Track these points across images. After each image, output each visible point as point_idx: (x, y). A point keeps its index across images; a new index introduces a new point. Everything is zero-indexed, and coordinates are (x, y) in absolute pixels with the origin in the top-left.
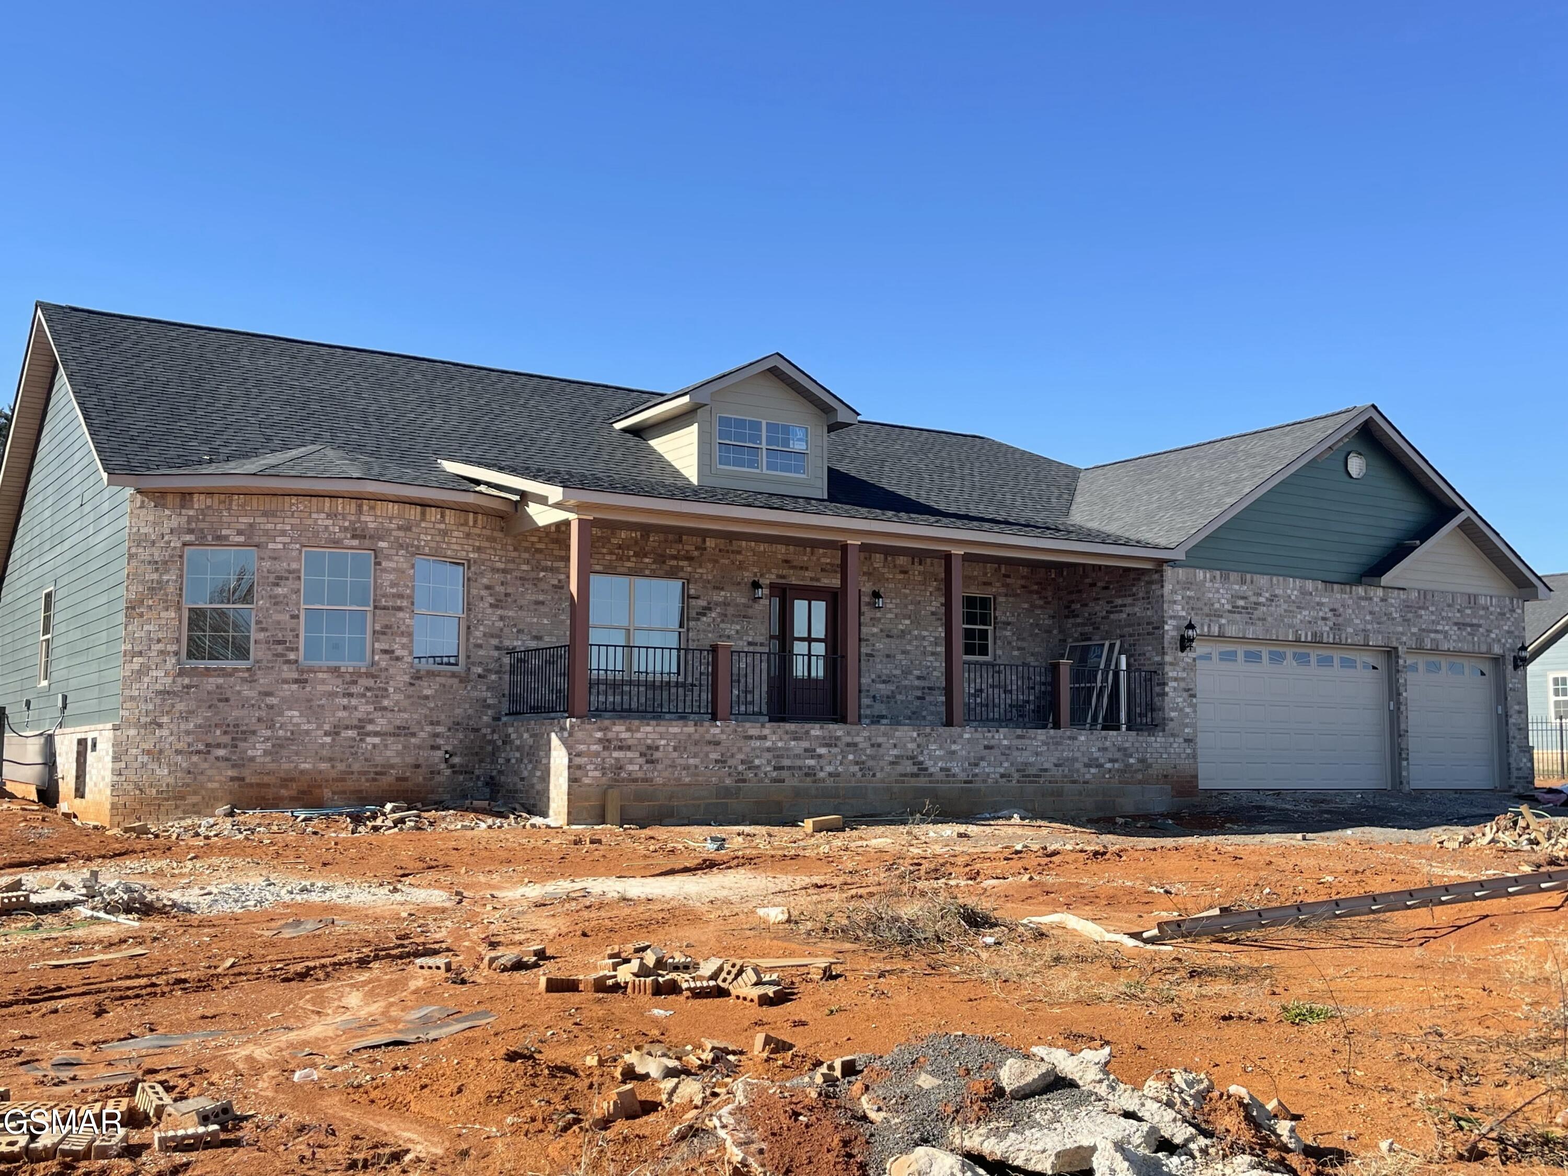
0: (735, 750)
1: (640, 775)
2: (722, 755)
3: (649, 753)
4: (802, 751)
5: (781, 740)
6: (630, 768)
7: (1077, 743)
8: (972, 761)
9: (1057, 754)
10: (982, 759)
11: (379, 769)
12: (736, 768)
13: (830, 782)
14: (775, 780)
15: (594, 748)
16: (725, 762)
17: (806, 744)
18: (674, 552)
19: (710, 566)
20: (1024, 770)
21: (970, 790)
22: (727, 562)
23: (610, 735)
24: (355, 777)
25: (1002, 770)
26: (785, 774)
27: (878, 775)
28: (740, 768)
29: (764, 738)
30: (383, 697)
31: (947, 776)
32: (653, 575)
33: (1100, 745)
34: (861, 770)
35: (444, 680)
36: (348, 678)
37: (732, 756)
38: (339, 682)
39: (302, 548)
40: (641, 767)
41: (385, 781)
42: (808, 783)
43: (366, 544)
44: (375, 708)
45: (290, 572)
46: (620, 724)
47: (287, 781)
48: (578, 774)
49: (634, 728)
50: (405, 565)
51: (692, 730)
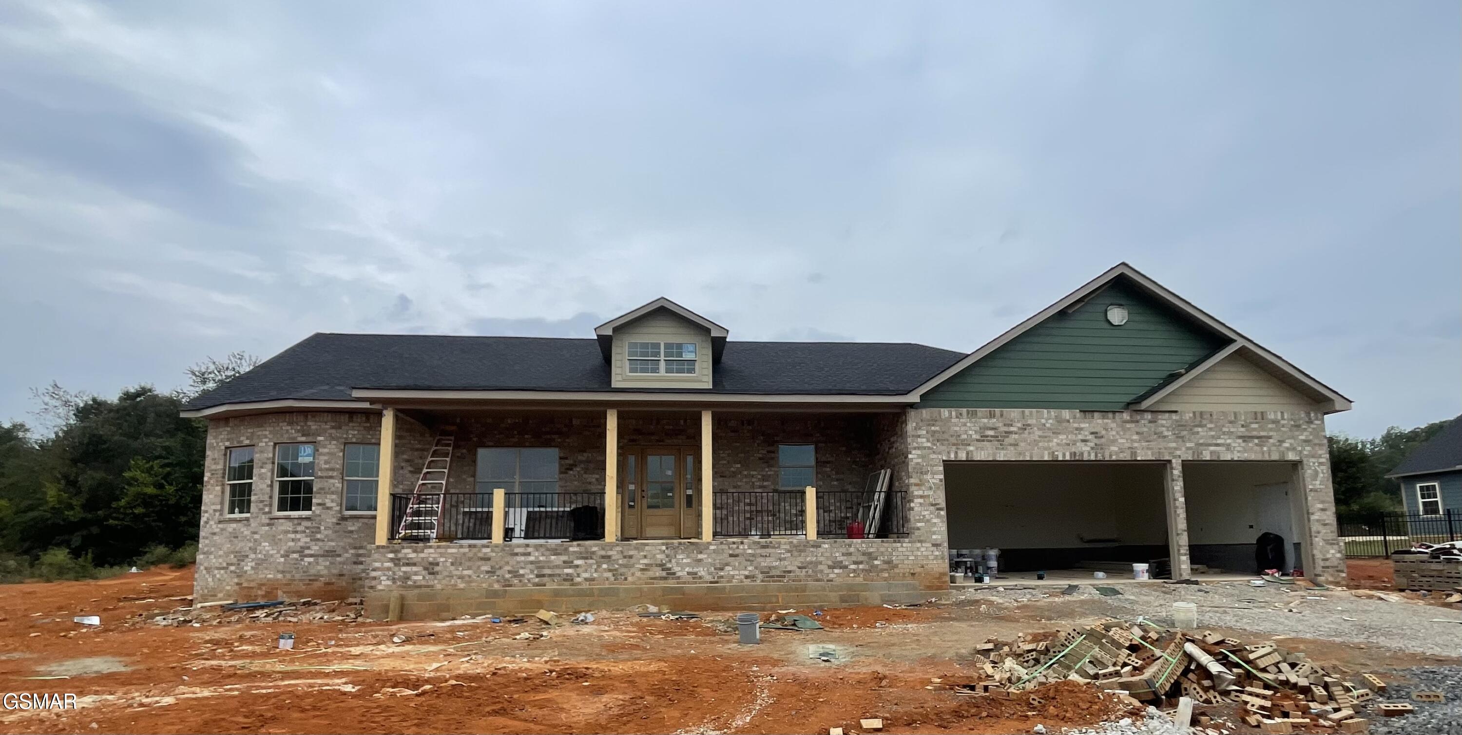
0: (503, 563)
1: (423, 583)
2: (492, 567)
3: (431, 568)
4: (561, 563)
5: (543, 555)
6: (415, 578)
7: (821, 550)
8: (718, 566)
9: (801, 559)
10: (727, 564)
11: (312, 578)
12: (503, 576)
13: (586, 586)
14: (537, 585)
15: (386, 565)
16: (494, 572)
17: (565, 558)
18: (548, 430)
19: (575, 437)
20: (768, 573)
21: (716, 588)
22: (588, 433)
23: (400, 555)
24: (297, 582)
25: (747, 573)
26: (546, 579)
27: (630, 579)
28: (508, 576)
30: (317, 532)
31: (694, 578)
32: (532, 445)
33: (844, 550)
34: (614, 575)
35: (366, 521)
36: (296, 522)
37: (500, 568)
38: (290, 524)
39: (275, 444)
40: (424, 577)
41: (317, 585)
42: (566, 586)
43: (310, 439)
44: (311, 540)
45: (268, 459)
46: (407, 548)
47: (260, 586)
48: (373, 583)
49: (419, 550)
50: (336, 450)
51: (467, 550)
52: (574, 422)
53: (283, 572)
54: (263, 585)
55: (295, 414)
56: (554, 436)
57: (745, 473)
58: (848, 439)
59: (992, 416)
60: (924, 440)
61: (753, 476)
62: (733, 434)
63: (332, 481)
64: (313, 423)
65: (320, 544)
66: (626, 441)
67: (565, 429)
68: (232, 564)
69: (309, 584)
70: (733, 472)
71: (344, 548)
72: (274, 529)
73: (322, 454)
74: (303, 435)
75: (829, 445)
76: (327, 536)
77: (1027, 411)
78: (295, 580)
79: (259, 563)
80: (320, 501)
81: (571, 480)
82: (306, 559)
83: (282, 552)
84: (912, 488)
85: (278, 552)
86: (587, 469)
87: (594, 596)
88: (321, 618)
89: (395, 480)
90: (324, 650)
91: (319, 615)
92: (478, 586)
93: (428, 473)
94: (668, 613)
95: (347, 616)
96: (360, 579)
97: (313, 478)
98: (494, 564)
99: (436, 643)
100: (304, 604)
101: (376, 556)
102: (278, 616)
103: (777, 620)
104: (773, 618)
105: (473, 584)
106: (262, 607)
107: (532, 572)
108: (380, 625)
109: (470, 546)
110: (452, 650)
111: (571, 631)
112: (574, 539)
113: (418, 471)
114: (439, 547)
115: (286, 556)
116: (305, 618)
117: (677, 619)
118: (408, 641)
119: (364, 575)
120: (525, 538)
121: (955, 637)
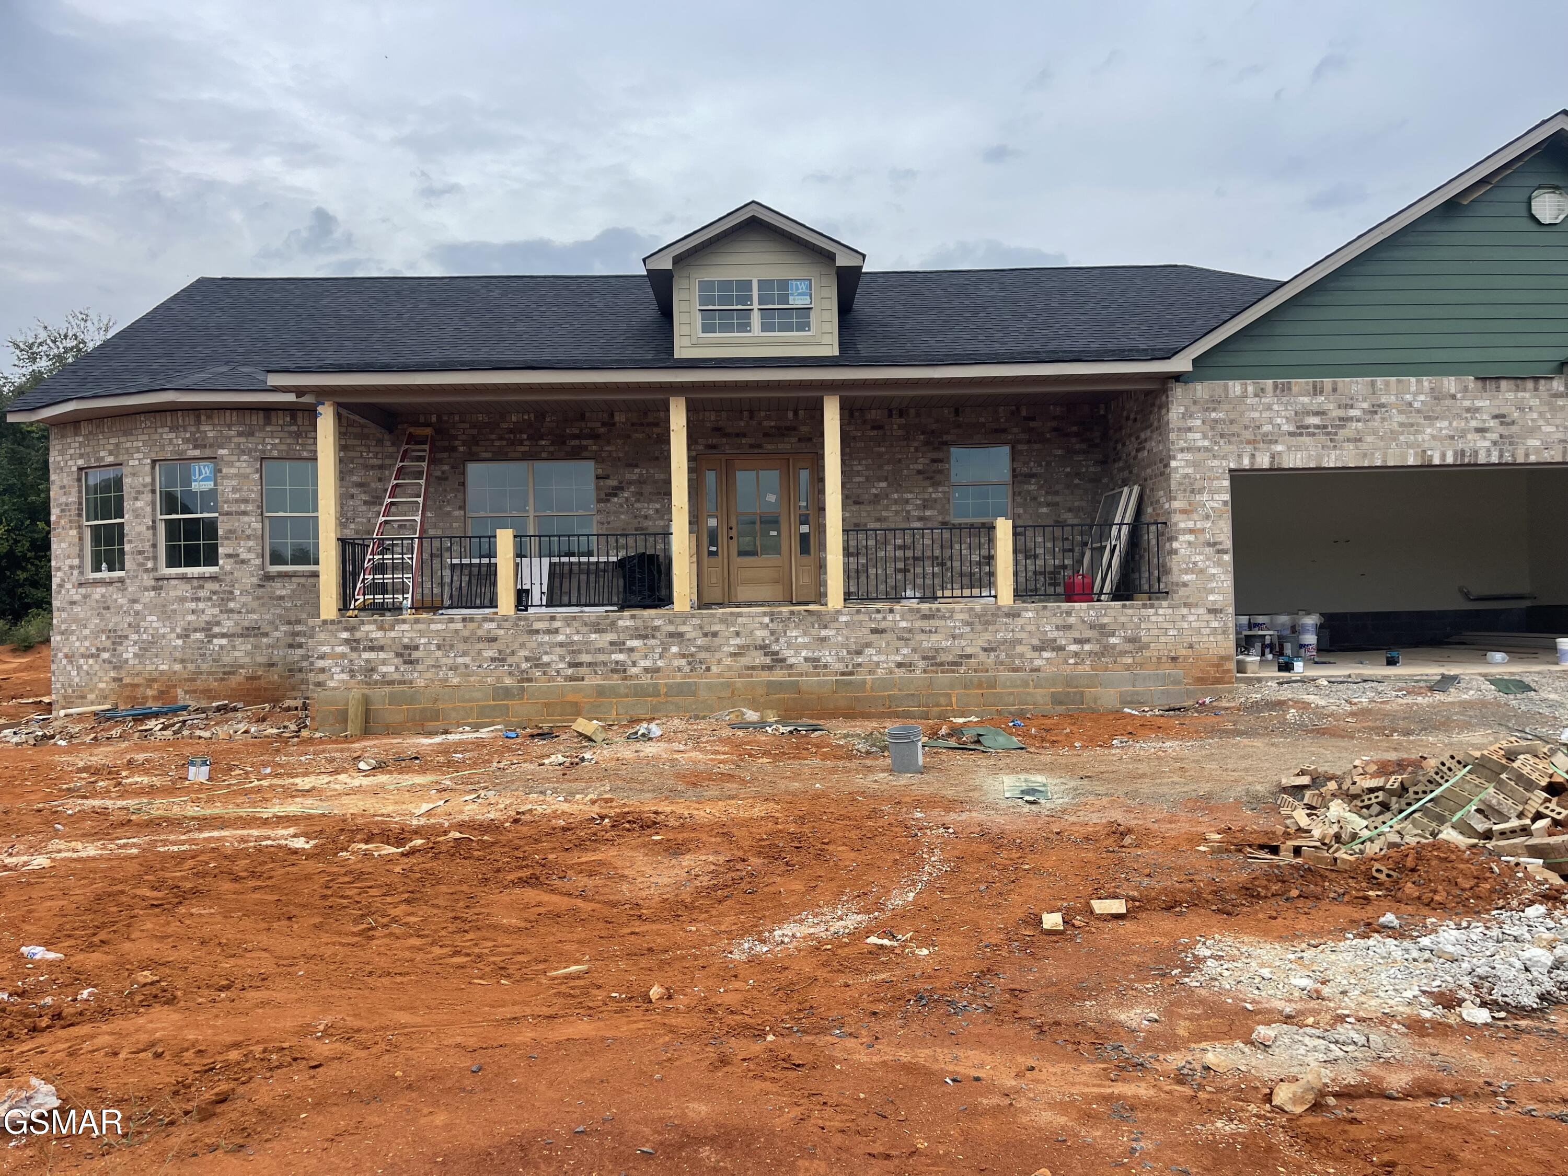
0: (516, 645)
1: (396, 676)
2: (500, 652)
3: (407, 654)
4: (606, 645)
5: (578, 633)
6: (384, 669)
7: (1020, 621)
8: (853, 647)
9: (987, 636)
10: (868, 645)
11: (227, 669)
12: (518, 666)
13: (646, 680)
14: (571, 679)
15: (339, 649)
16: (504, 660)
17: (611, 637)
18: (577, 431)
19: (620, 442)
20: (934, 658)
21: (850, 683)
22: (640, 436)
23: (358, 635)
24: (204, 677)
25: (899, 658)
26: (583, 671)
27: (714, 669)
28: (524, 666)
29: (556, 631)
30: (229, 600)
31: (815, 667)
32: (552, 457)
33: (1059, 621)
34: (689, 663)
35: (303, 580)
36: (195, 583)
37: (513, 653)
38: (188, 587)
39: (154, 462)
40: (397, 668)
41: (234, 680)
42: (616, 680)
43: (208, 453)
44: (221, 611)
45: (145, 486)
46: (369, 623)
47: (151, 681)
48: (321, 677)
49: (387, 626)
50: (248, 471)
51: (460, 626)
52: (617, 418)
53: (183, 661)
54: (155, 680)
55: (180, 413)
56: (584, 442)
57: (896, 496)
58: (1068, 435)
59: (1317, 391)
60: (1198, 436)
61: (907, 501)
62: (873, 433)
63: (246, 519)
64: (210, 428)
65: (236, 616)
66: (701, 447)
67: (603, 430)
68: (104, 650)
69: (222, 679)
70: (876, 495)
71: (271, 623)
72: (163, 595)
73: (226, 477)
74: (195, 447)
75: (1037, 446)
76: (244, 605)
77: (1379, 380)
78: (201, 673)
79: (144, 649)
80: (231, 551)
81: (615, 512)
82: (215, 641)
83: (178, 630)
84: (1176, 518)
85: (173, 630)
86: (641, 494)
87: (659, 695)
88: (246, 732)
89: (342, 515)
90: (256, 783)
91: (242, 727)
92: (480, 681)
93: (392, 504)
94: (776, 722)
95: (285, 727)
96: (300, 670)
97: (216, 515)
98: (503, 647)
99: (423, 770)
100: (218, 709)
101: (322, 636)
102: (181, 727)
103: (949, 735)
104: (944, 731)
105: (472, 679)
106: (156, 715)
107: (562, 658)
108: (336, 742)
109: (464, 620)
110: (448, 783)
111: (627, 752)
112: (622, 608)
113: (376, 500)
114: (417, 621)
115: (185, 636)
116: (222, 731)
117: (791, 732)
118: (380, 767)
119: (304, 664)
120: (547, 606)
121: (1243, 764)
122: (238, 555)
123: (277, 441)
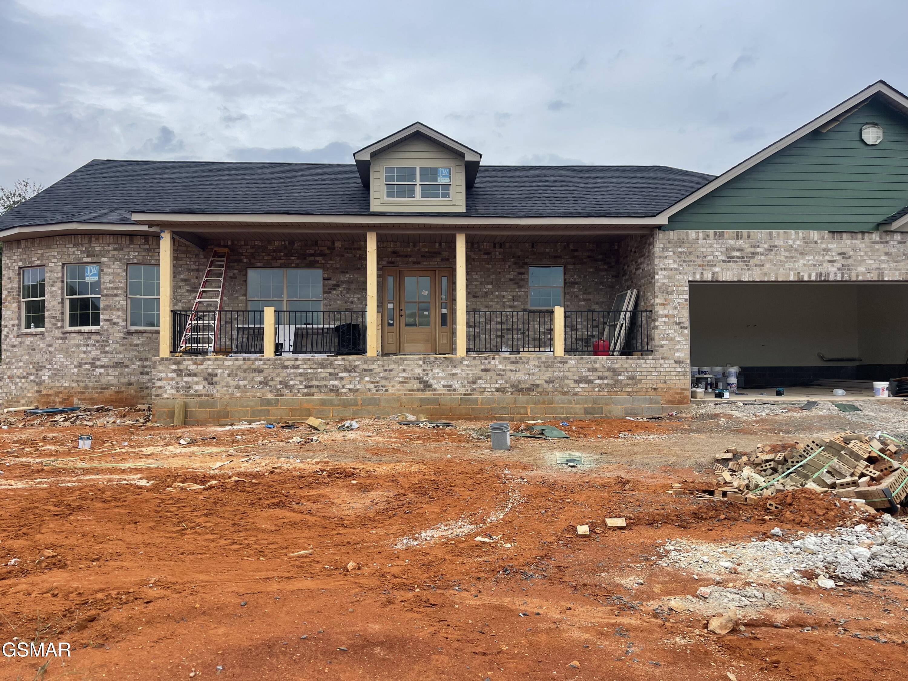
0: (274, 375)
1: (204, 392)
2: (265, 379)
3: (210, 379)
4: (327, 375)
5: (311, 368)
6: (196, 387)
7: (567, 366)
8: (471, 379)
9: (548, 374)
10: (480, 378)
11: (104, 387)
12: (275, 387)
13: (350, 396)
14: (306, 395)
15: (170, 375)
16: (267, 383)
17: (330, 371)
18: (313, 252)
19: (338, 259)
20: (517, 386)
21: (469, 400)
22: (350, 255)
23: (182, 367)
24: (90, 391)
25: (497, 386)
26: (313, 390)
27: (390, 390)
28: (279, 387)
29: (298, 367)
30: (106, 346)
31: (449, 390)
32: (298, 267)
33: (590, 366)
34: (376, 387)
35: (150, 335)
36: (86, 336)
37: (272, 379)
38: (82, 338)
39: (63, 264)
40: (204, 387)
41: (107, 393)
42: (332, 396)
43: (95, 259)
44: (101, 352)
45: (58, 278)
46: (188, 360)
47: (58, 393)
48: (159, 391)
49: (199, 362)
50: (119, 270)
51: (241, 363)
52: (336, 245)
53: (77, 381)
54: (61, 392)
55: (79, 236)
56: (317, 258)
57: (497, 293)
58: (596, 260)
59: (739, 237)
60: (671, 261)
61: (503, 297)
62: (485, 257)
63: (117, 299)
64: (97, 245)
65: (110, 356)
66: (385, 263)
67: (328, 252)
68: (31, 374)
69: (101, 392)
70: (486, 293)
71: (131, 360)
72: (67, 342)
73: (105, 274)
74: (88, 256)
75: (578, 266)
76: (115, 349)
77: (774, 232)
78: (88, 389)
79: (55, 374)
80: (107, 317)
81: (334, 299)
82: (97, 370)
83: (75, 363)
84: (657, 308)
85: (72, 363)
86: (350, 289)
87: (357, 405)
88: (114, 422)
89: (174, 298)
90: (118, 450)
91: (112, 420)
92: (253, 395)
93: (203, 291)
94: (426, 421)
95: (137, 420)
96: (147, 388)
97: (99, 296)
98: (266, 375)
99: (217, 445)
100: (98, 410)
101: (160, 367)
102: (75, 420)
103: (526, 430)
104: (522, 427)
105: (248, 394)
106: (61, 412)
107: (301, 383)
108: (167, 429)
109: (244, 359)
110: (232, 452)
111: (338, 436)
112: (339, 353)
113: (194, 289)
114: (216, 360)
115: (79, 367)
116: (99, 422)
117: (434, 427)
118: (193, 443)
119: (150, 384)
120: (293, 352)
121: (694, 448)
122: (112, 320)
123: (137, 254)
